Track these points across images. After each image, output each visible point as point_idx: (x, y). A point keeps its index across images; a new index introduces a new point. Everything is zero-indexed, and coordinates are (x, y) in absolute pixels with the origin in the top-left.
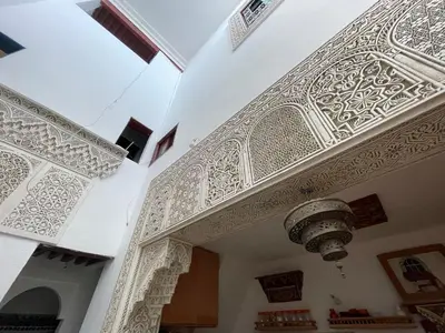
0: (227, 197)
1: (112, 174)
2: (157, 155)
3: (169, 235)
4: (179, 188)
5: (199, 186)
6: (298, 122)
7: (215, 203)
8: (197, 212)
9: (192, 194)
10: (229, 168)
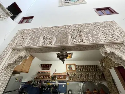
0: (47, 45)
1: (2, 20)
2: (21, 22)
3: (26, 49)
4: (32, 37)
5: (39, 39)
6: (67, 37)
7: (44, 45)
8: (37, 45)
9: (37, 41)
10: (49, 39)
